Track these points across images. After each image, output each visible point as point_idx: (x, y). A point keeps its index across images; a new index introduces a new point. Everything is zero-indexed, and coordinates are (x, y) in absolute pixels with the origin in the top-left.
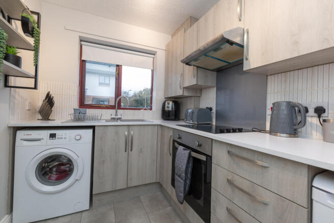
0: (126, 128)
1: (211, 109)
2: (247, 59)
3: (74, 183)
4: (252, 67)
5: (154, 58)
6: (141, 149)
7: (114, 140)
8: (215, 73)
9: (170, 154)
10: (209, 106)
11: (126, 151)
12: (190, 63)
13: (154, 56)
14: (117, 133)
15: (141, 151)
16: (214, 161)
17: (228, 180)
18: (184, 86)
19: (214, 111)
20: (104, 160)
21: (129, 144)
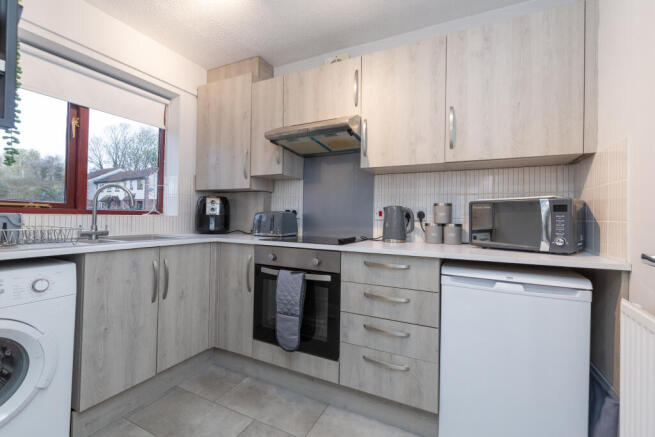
0: (153, 253)
1: (295, 212)
2: (365, 155)
3: (35, 396)
4: (371, 166)
5: (166, 105)
6: (183, 293)
7: (128, 281)
8: (302, 159)
9: (249, 290)
10: (292, 208)
11: (153, 301)
12: (280, 142)
13: (167, 102)
14: (135, 265)
15: (182, 296)
16: (343, 278)
17: (365, 294)
18: (253, 174)
19: (300, 216)
20: (106, 329)
21: (160, 287)
